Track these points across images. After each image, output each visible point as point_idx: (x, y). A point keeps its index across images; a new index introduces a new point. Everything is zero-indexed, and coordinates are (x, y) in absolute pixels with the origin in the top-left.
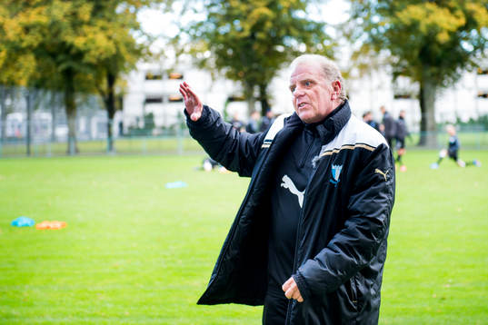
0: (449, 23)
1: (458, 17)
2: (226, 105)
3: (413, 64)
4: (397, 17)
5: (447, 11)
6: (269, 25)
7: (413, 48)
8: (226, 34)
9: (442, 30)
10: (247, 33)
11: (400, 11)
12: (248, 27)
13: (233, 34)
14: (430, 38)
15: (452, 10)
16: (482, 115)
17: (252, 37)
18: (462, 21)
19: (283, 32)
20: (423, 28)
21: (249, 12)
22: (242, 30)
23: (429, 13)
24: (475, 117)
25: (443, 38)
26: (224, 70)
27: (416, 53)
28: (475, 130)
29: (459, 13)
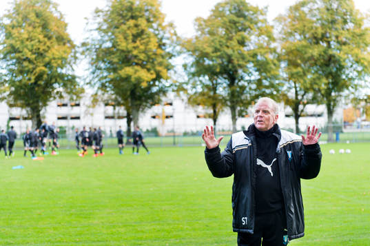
0: (147, 77)
1: (152, 74)
2: (8, 122)
3: (126, 100)
4: (118, 73)
5: (145, 70)
6: (45, 76)
7: (126, 90)
8: (20, 81)
9: (144, 81)
10: (33, 81)
11: (121, 70)
12: (33, 78)
13: (24, 81)
14: (137, 85)
15: (149, 70)
16: (153, 127)
17: (36, 83)
18: (154, 76)
19: (53, 81)
20: (133, 79)
21: (34, 69)
22: (29, 79)
23: (136, 71)
24: (150, 129)
25: (144, 85)
26: (19, 102)
27: (129, 93)
28: (150, 136)
29: (152, 71)
